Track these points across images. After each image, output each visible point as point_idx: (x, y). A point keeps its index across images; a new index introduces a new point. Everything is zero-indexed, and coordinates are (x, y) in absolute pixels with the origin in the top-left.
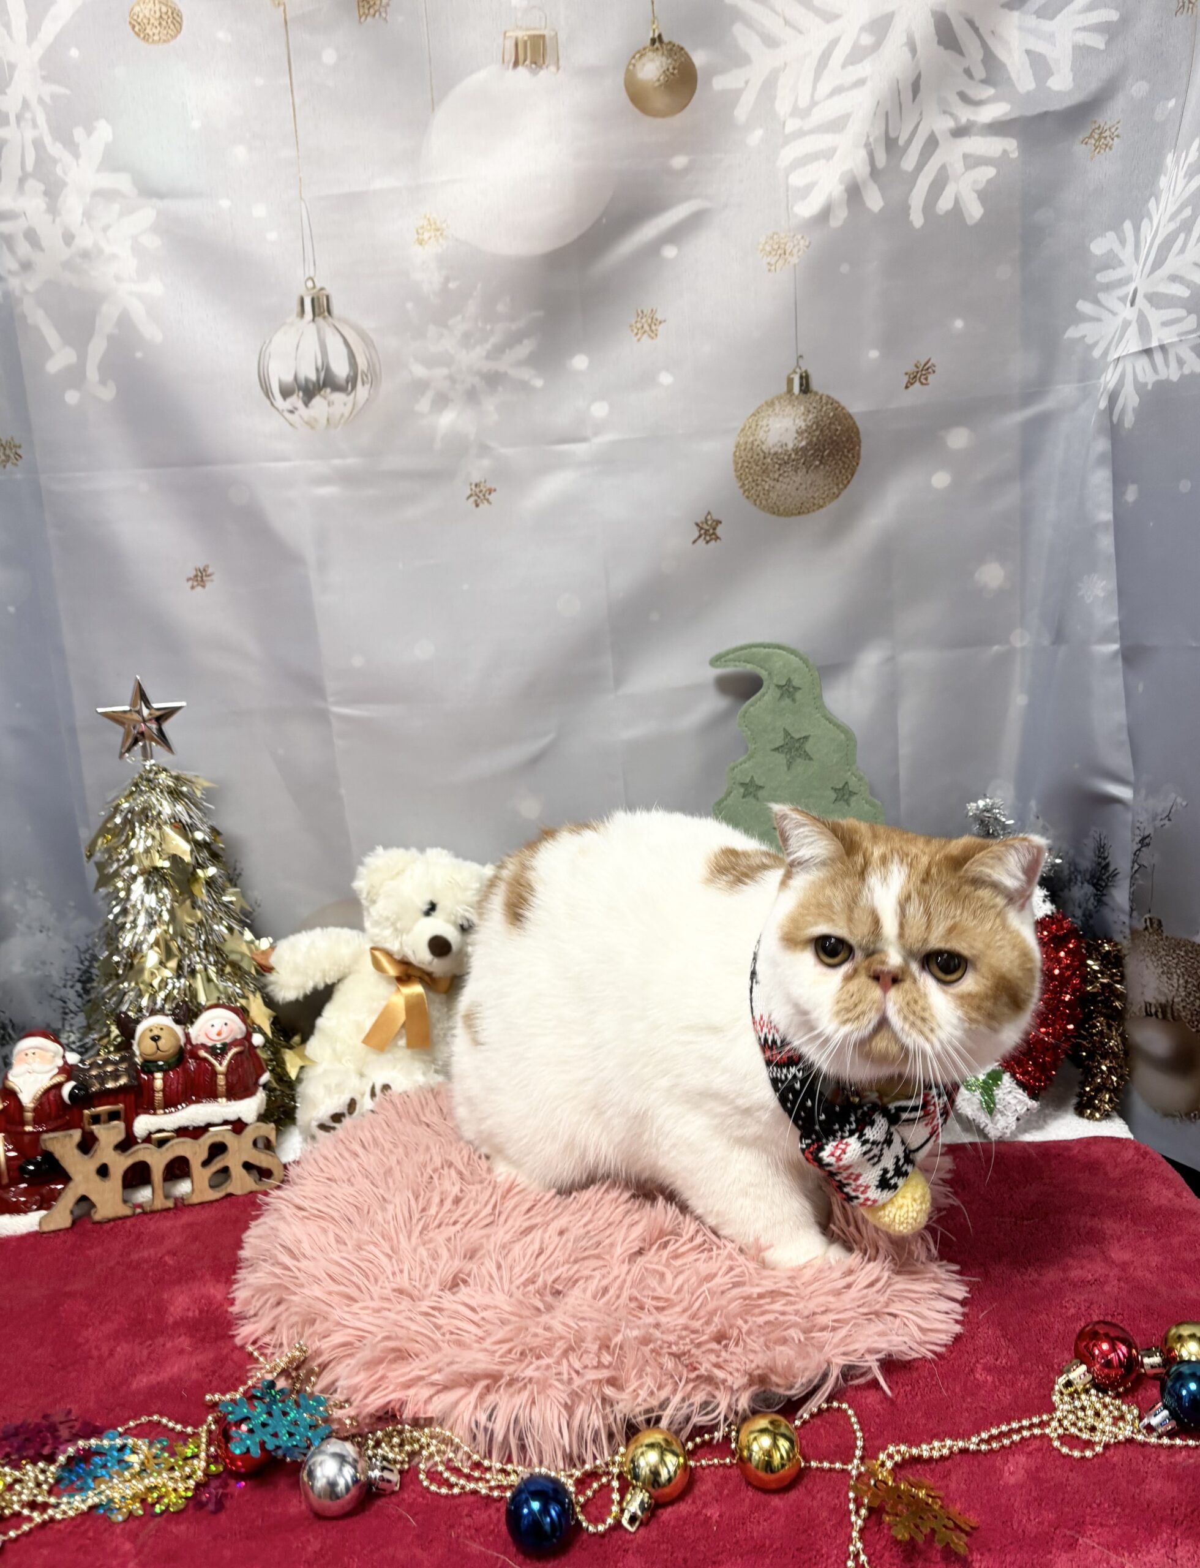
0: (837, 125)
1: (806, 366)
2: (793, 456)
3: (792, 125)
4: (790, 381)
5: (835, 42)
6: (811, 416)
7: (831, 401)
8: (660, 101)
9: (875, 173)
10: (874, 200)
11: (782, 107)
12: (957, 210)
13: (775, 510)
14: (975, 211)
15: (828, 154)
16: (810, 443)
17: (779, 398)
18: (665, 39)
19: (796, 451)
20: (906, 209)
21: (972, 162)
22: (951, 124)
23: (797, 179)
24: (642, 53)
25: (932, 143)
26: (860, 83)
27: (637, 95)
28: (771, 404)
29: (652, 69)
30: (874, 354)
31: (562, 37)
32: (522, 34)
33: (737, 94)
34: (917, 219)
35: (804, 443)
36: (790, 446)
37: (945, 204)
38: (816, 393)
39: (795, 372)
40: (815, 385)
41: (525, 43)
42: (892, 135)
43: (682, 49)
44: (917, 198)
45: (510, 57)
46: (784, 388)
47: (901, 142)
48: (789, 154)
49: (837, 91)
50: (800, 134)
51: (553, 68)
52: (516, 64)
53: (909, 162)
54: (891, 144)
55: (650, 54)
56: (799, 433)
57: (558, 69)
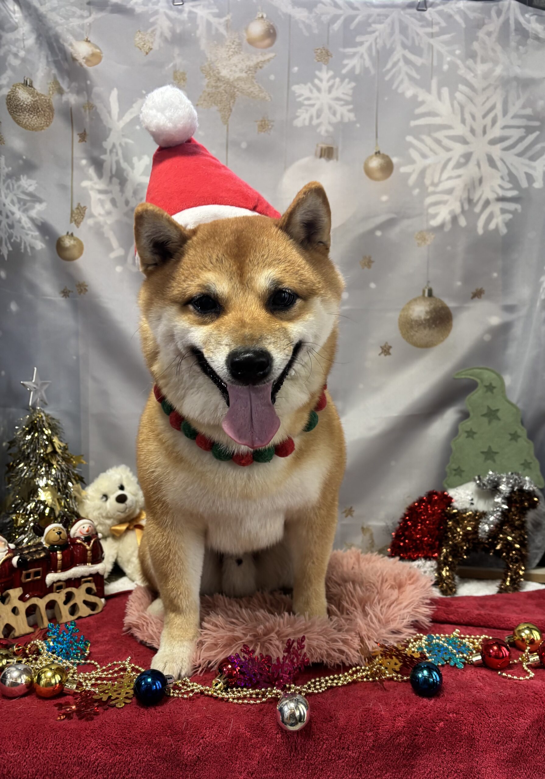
0: (450, 191)
1: (431, 285)
2: (424, 322)
3: (431, 189)
4: (424, 292)
5: (449, 160)
6: (432, 306)
7: (441, 301)
8: (378, 175)
9: (463, 211)
10: (463, 222)
11: (427, 182)
12: (497, 229)
13: (416, 345)
14: (504, 230)
15: (444, 203)
16: (431, 318)
17: (419, 298)
18: (381, 152)
19: (425, 320)
20: (475, 227)
21: (503, 211)
22: (495, 196)
23: (432, 211)
24: (371, 157)
25: (487, 203)
26: (459, 176)
27: (368, 172)
28: (415, 300)
29: (375, 163)
30: (459, 283)
31: (340, 149)
32: (324, 146)
33: (409, 175)
34: (480, 231)
35: (428, 317)
36: (423, 317)
37: (492, 226)
38: (434, 297)
39: (426, 288)
40: (435, 293)
41: (325, 150)
42: (471, 197)
43: (387, 157)
44: (481, 223)
45: (319, 153)
46: (421, 294)
47: (475, 201)
48: (429, 200)
49: (450, 178)
50: (434, 193)
51: (335, 160)
52: (321, 156)
53: (477, 209)
54: (470, 201)
55: (374, 158)
56: (427, 313)
57: (337, 159)
